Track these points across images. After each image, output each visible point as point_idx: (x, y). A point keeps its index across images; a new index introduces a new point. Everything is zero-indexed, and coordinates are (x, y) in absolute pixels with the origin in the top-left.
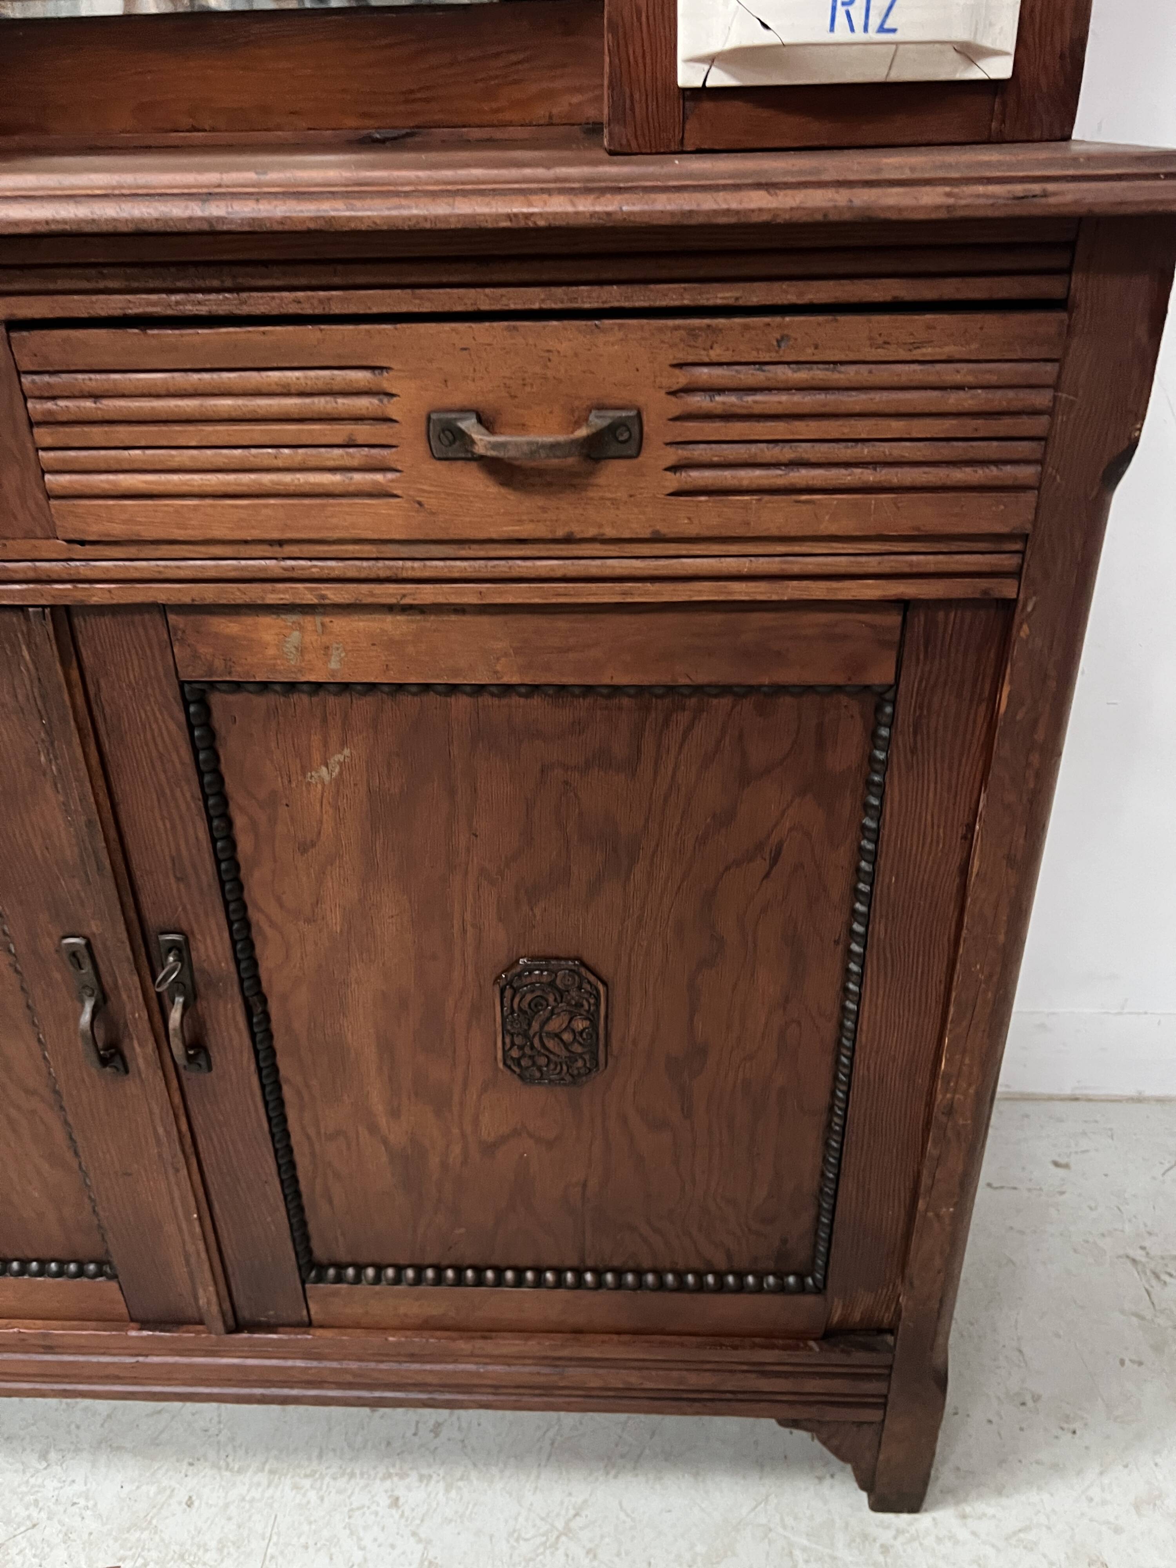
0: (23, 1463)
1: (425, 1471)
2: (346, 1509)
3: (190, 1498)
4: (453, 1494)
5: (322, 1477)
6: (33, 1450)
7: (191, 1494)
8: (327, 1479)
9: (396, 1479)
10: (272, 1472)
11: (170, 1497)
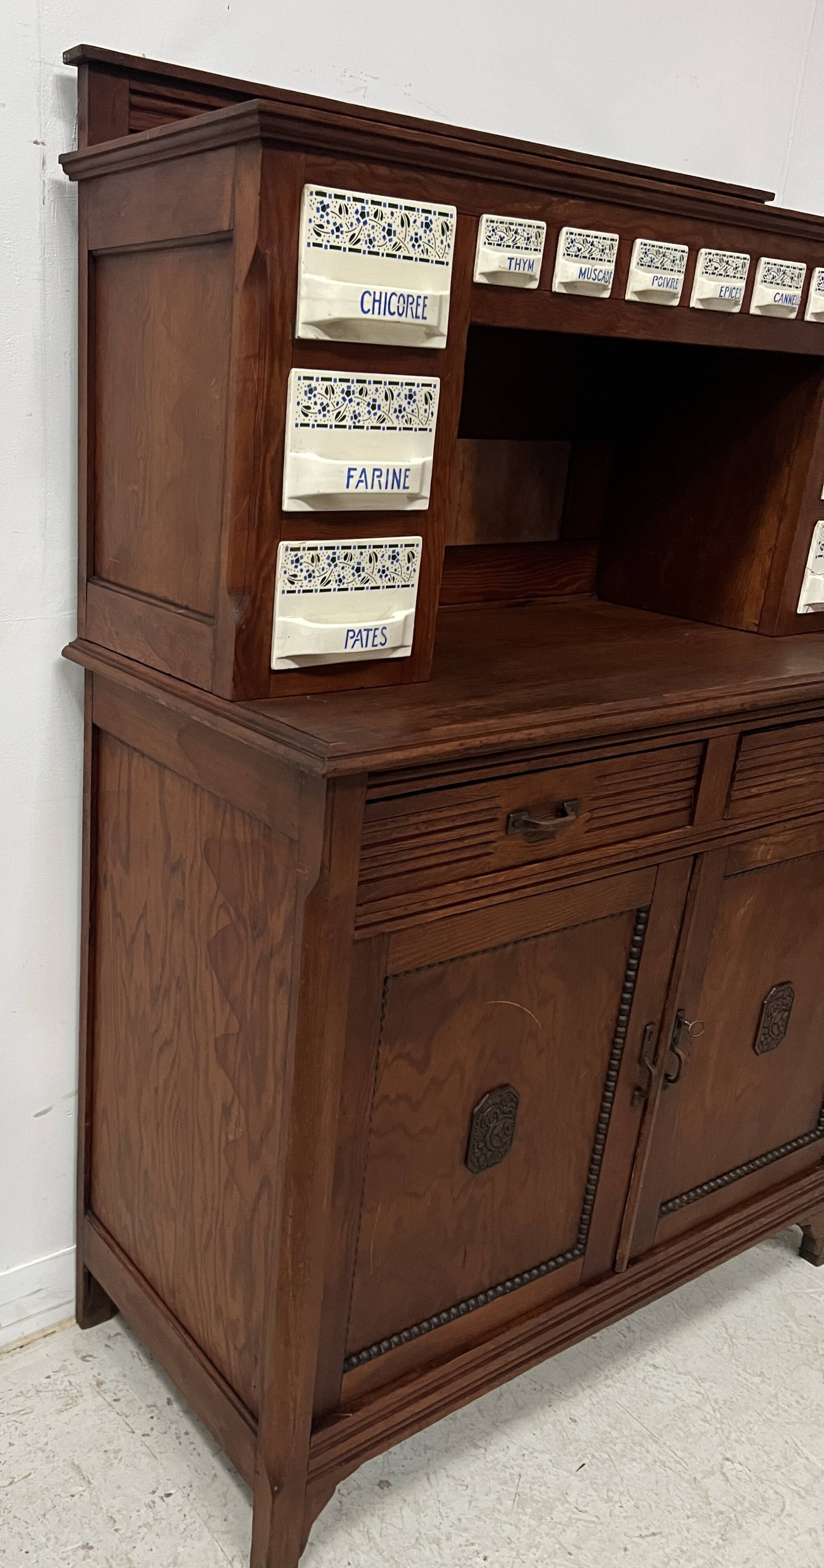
0: (472, 1456)
1: (651, 1348)
2: (640, 1381)
3: (570, 1418)
4: (672, 1350)
5: (612, 1375)
6: (467, 1448)
7: (569, 1417)
8: (616, 1375)
9: (642, 1358)
10: (589, 1387)
11: (562, 1424)
